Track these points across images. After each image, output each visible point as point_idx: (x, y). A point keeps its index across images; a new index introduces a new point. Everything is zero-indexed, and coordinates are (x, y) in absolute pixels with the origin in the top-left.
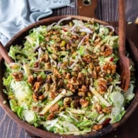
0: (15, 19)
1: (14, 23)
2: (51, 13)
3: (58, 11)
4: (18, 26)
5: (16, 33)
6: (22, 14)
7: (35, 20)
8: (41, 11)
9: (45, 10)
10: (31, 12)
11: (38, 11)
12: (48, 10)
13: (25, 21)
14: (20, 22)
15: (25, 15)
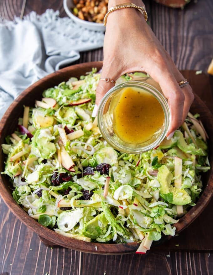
0: (24, 66)
1: (21, 73)
2: (78, 57)
3: (90, 56)
4: (29, 76)
5: (26, 88)
6: (35, 59)
7: (54, 68)
8: (62, 54)
9: (69, 53)
10: (48, 57)
11: (58, 54)
12: (72, 53)
13: (39, 70)
14: (31, 71)
15: (39, 61)
